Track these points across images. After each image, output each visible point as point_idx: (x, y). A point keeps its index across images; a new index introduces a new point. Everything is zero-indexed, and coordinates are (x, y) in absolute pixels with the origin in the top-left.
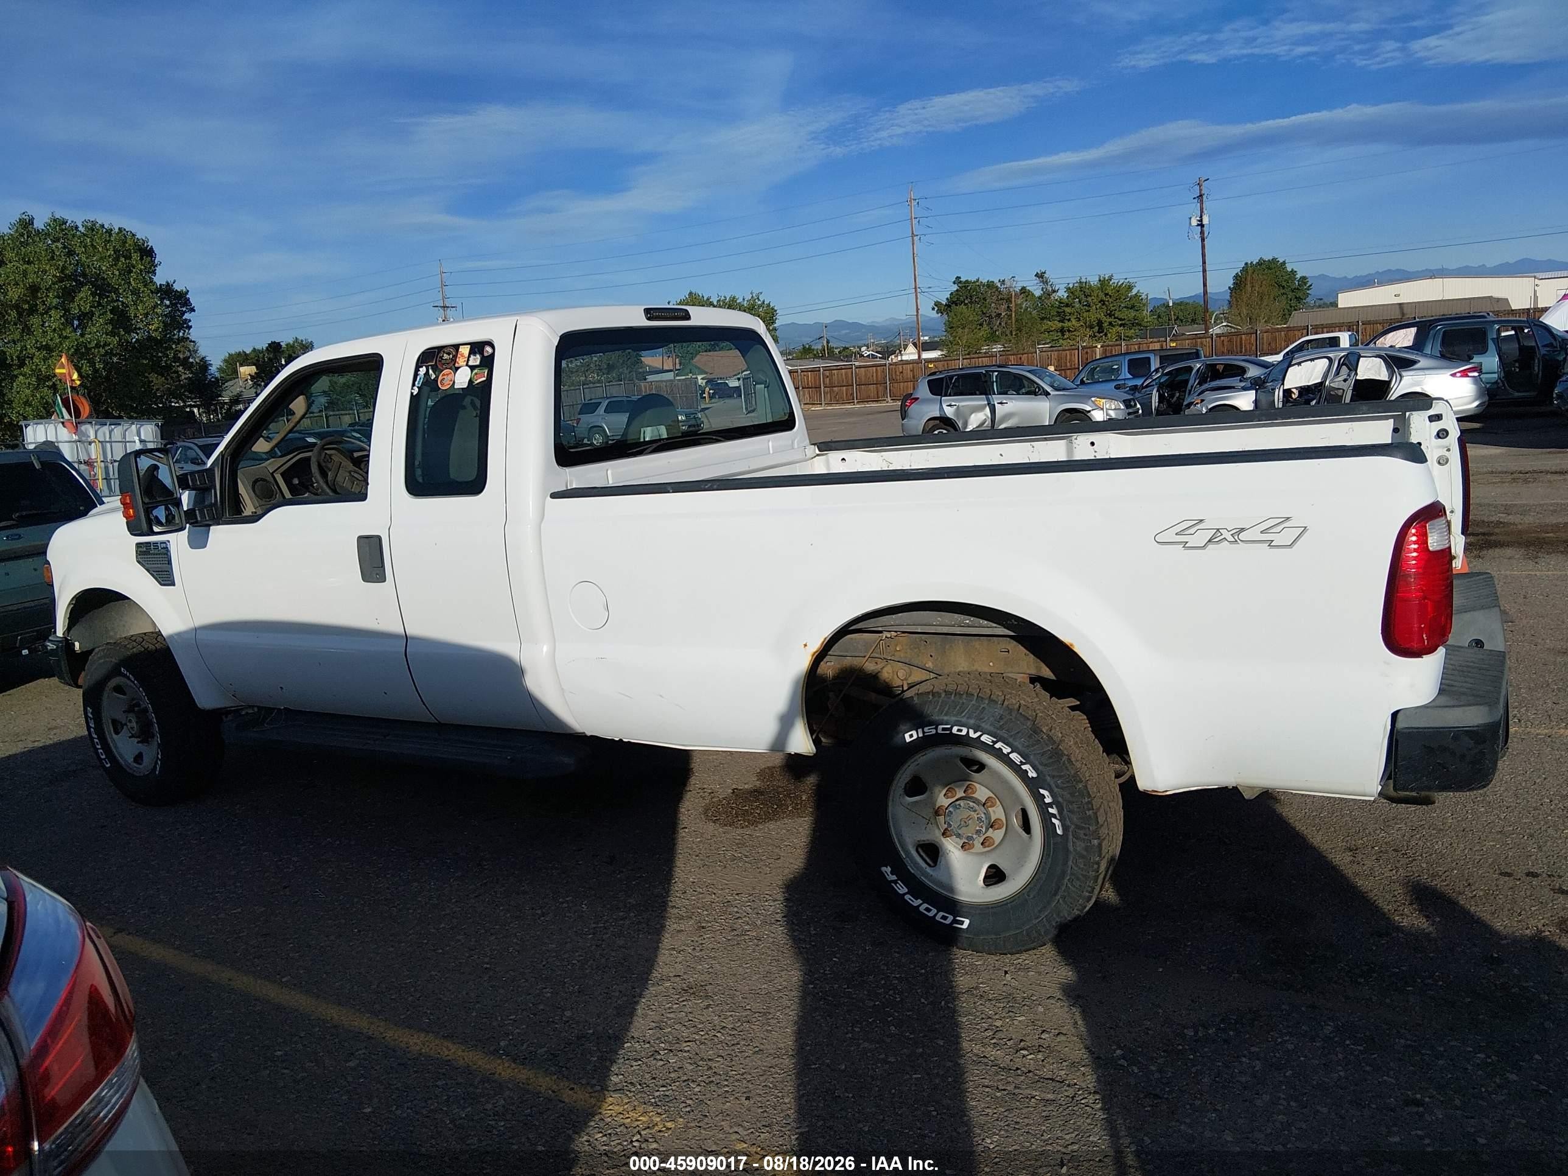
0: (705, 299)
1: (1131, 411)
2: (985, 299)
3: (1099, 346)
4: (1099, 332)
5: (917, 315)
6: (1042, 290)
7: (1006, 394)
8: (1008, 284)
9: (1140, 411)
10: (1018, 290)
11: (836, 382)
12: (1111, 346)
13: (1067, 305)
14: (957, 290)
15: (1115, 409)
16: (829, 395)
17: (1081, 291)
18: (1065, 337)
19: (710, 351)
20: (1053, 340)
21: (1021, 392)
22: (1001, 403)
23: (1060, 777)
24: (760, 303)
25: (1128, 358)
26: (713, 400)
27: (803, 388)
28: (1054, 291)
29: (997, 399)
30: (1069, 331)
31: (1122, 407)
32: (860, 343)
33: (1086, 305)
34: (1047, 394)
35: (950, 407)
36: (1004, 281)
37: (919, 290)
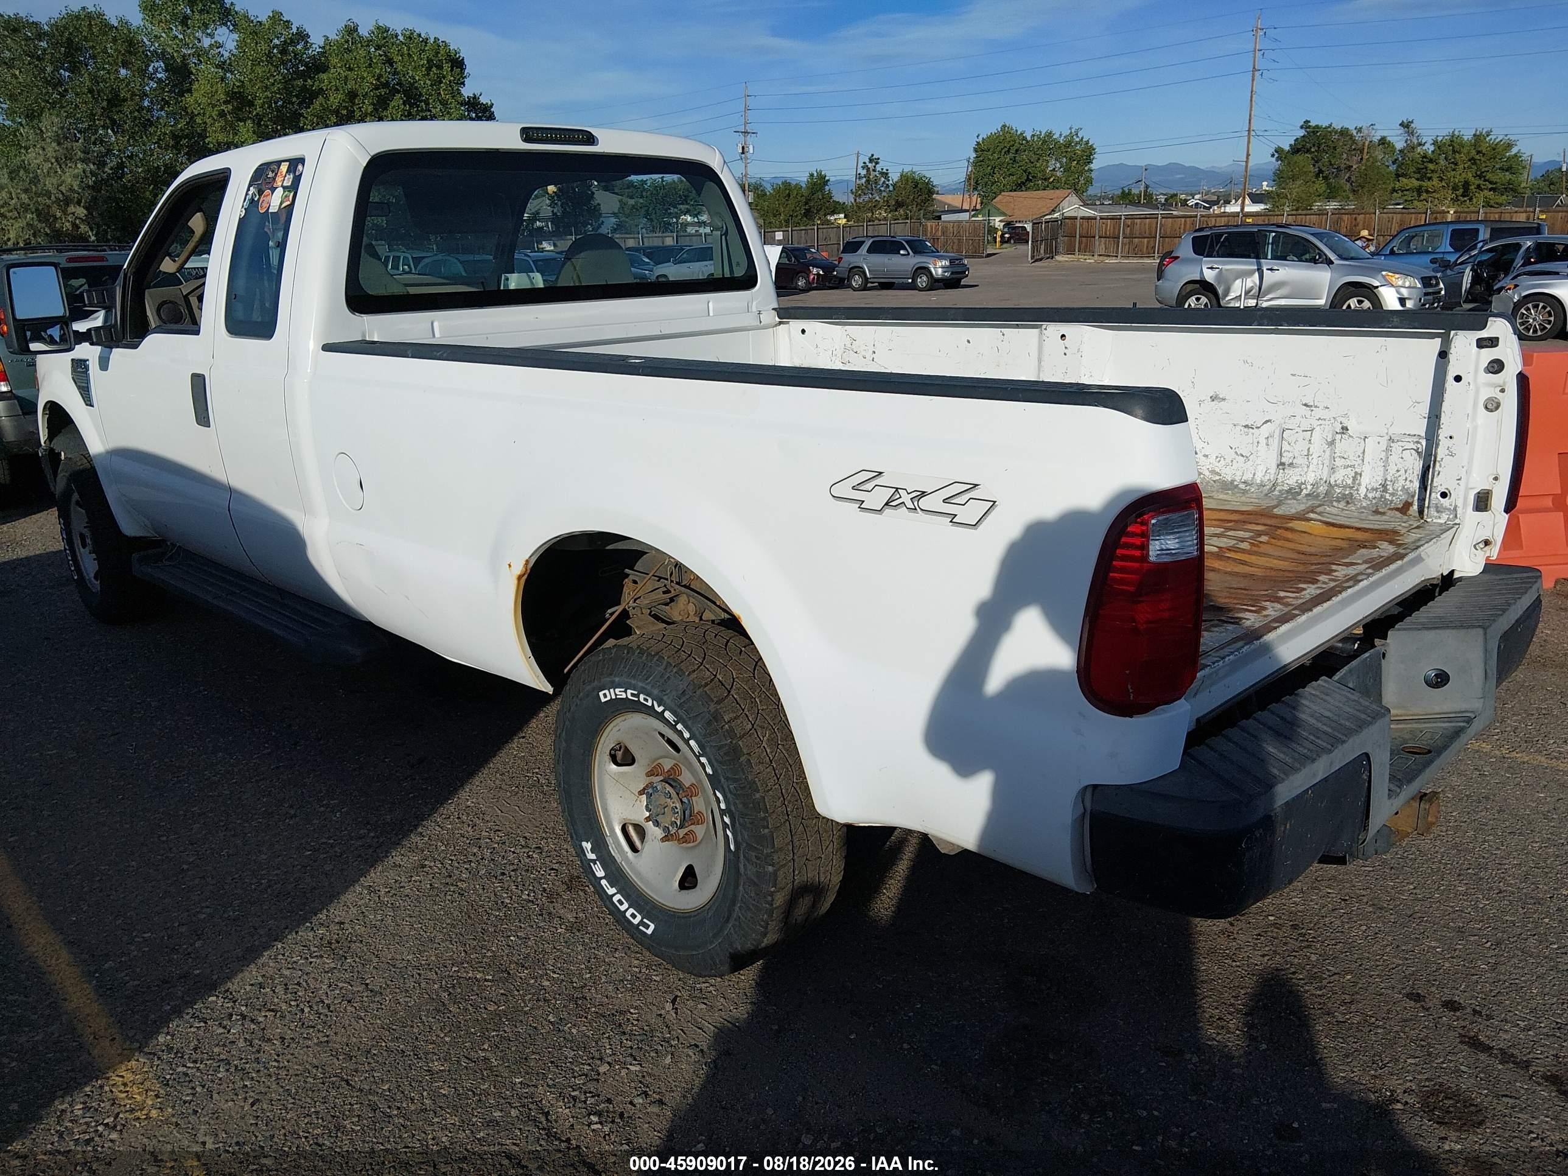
0: (1019, 133)
1: (1430, 290)
2: (1335, 148)
3: (1452, 212)
4: (1463, 196)
5: (1247, 162)
6: (1406, 142)
7: (1286, 260)
8: (1365, 132)
9: (1443, 292)
10: (1376, 139)
11: (1138, 233)
12: (1466, 212)
13: (1431, 161)
14: (1303, 136)
15: (1409, 287)
16: (1127, 247)
17: (1451, 147)
18: (1422, 198)
19: (1015, 191)
20: (1406, 201)
21: (1304, 258)
22: (1271, 270)
23: (735, 781)
24: (1078, 140)
25: (1451, 228)
26: (1005, 245)
27: (1100, 237)
28: (1420, 144)
29: (1267, 264)
30: (1427, 192)
31: (1419, 286)
32: (1193, 190)
33: (1453, 163)
34: (1330, 262)
35: (1209, 270)
36: (1361, 128)
37: (1253, 133)
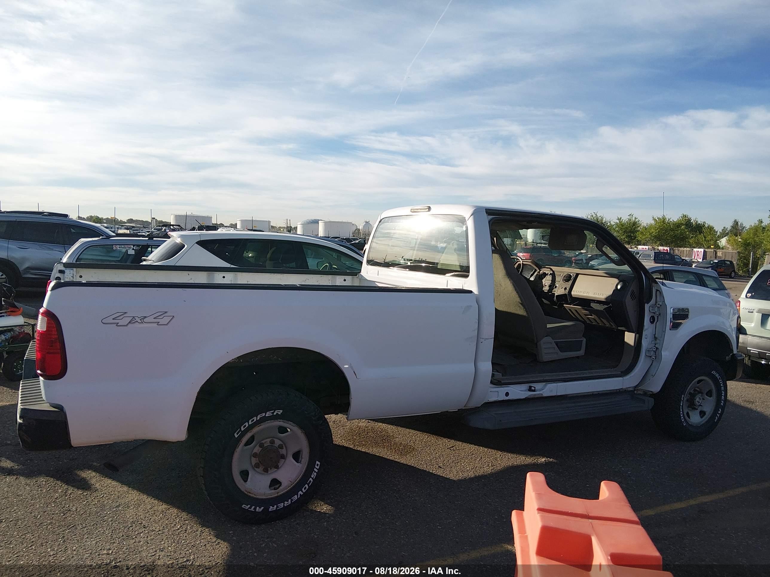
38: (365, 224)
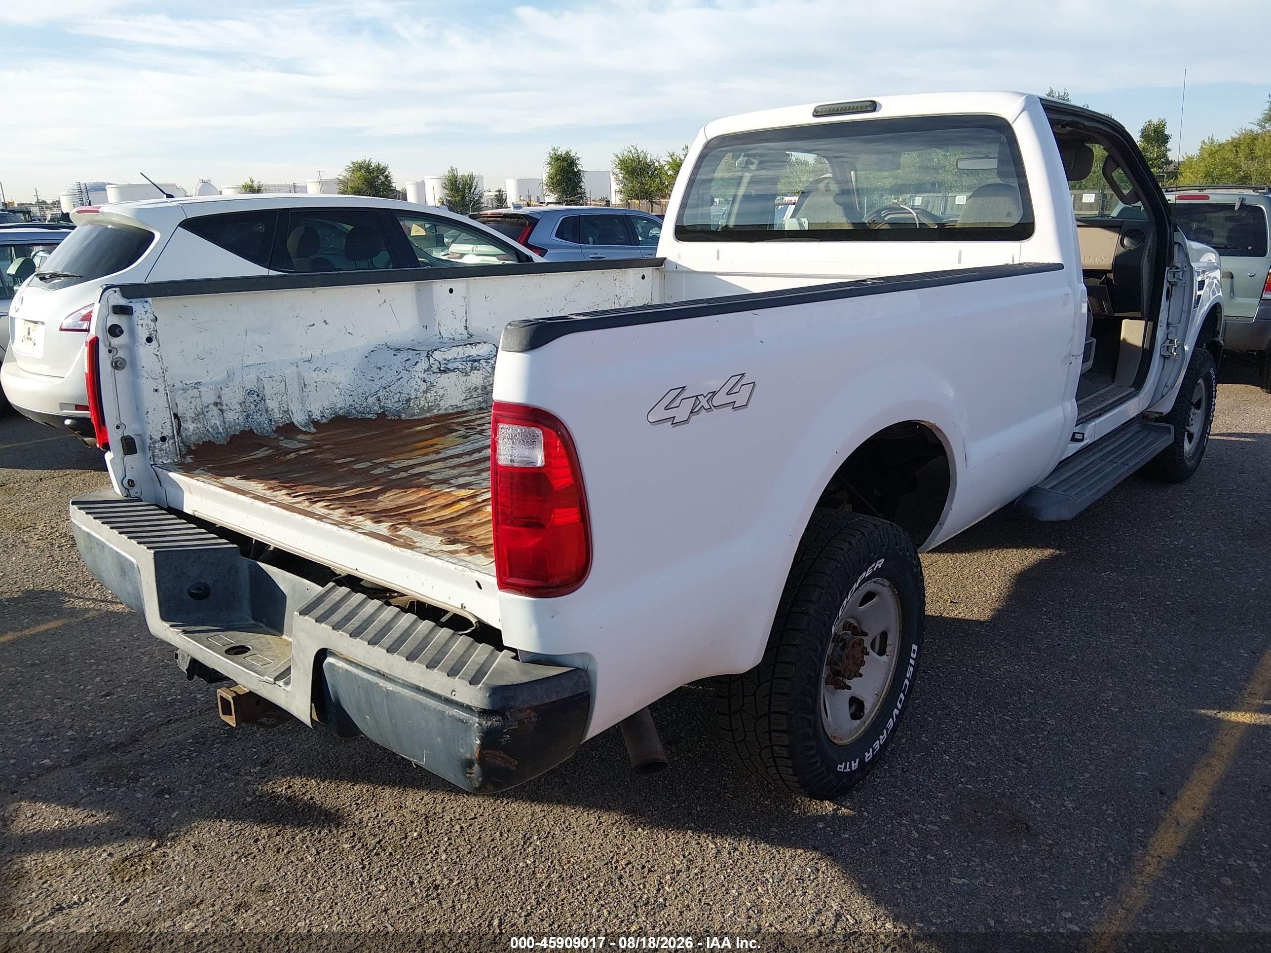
38: (202, 187)
